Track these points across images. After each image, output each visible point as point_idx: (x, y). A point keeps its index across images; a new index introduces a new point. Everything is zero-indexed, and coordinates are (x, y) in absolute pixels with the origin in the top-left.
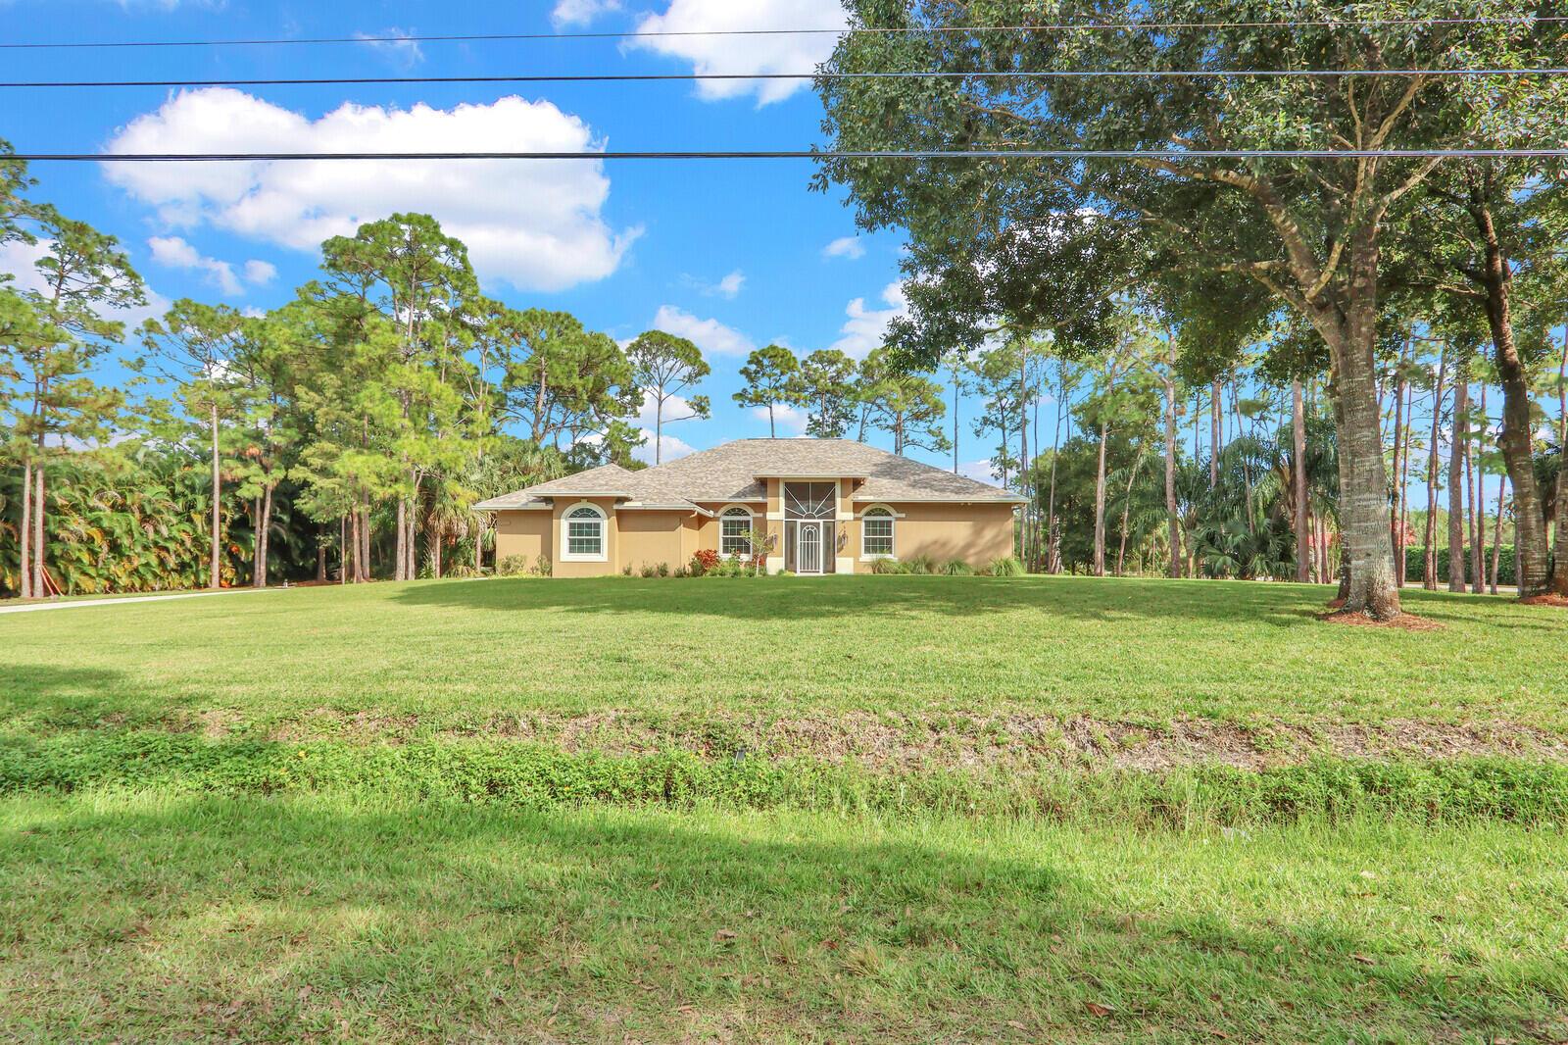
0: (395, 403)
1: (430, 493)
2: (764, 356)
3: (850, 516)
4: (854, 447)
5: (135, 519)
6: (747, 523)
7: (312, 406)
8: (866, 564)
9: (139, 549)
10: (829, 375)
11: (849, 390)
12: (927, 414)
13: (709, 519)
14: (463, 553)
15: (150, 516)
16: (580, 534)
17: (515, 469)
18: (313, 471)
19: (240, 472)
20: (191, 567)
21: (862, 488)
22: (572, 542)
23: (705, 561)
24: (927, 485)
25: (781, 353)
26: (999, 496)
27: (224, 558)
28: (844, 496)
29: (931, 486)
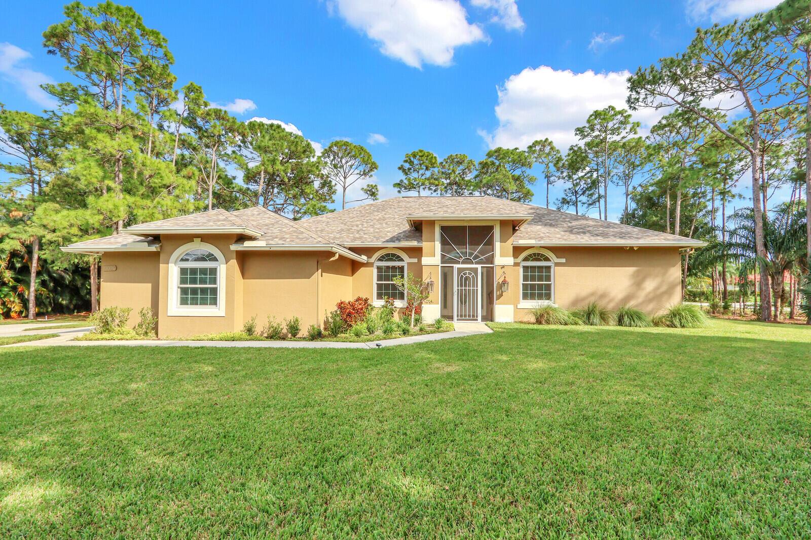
2: (415, 156)
3: (510, 260)
6: (401, 269)
8: (530, 311)
10: (458, 172)
11: (468, 184)
13: (362, 265)
16: (194, 281)
19: (5, 230)
21: (518, 233)
22: (184, 291)
23: (349, 315)
24: (583, 231)
25: (426, 154)
26: (668, 240)
27: (11, 296)
28: (503, 240)
29: (589, 231)
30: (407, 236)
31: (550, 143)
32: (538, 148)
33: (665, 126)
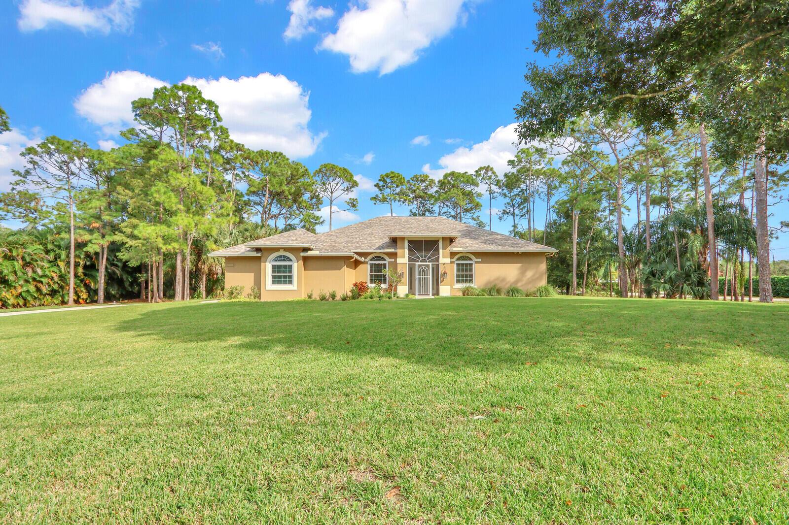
0: (172, 194)
1: (198, 249)
2: (387, 177)
3: (448, 260)
4: (444, 221)
5: (18, 265)
6: (385, 265)
7: (127, 198)
9: (21, 282)
10: (422, 188)
11: (431, 196)
12: (472, 209)
13: (361, 263)
14: (220, 284)
15: (29, 263)
16: (279, 272)
17: (251, 237)
18: (128, 237)
19: (87, 237)
20: (59, 292)
21: (453, 244)
22: (274, 277)
23: (360, 289)
24: (493, 242)
25: (397, 175)
26: (538, 248)
27: (81, 287)
28: (444, 248)
29: (496, 243)
30: (388, 246)
31: (492, 169)
32: (482, 172)
33: (569, 162)
